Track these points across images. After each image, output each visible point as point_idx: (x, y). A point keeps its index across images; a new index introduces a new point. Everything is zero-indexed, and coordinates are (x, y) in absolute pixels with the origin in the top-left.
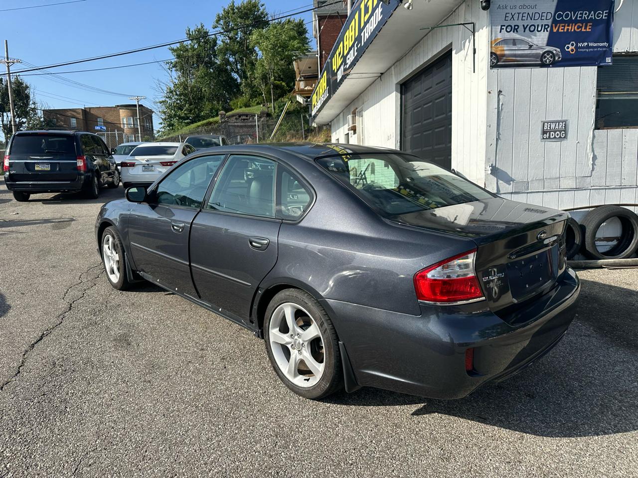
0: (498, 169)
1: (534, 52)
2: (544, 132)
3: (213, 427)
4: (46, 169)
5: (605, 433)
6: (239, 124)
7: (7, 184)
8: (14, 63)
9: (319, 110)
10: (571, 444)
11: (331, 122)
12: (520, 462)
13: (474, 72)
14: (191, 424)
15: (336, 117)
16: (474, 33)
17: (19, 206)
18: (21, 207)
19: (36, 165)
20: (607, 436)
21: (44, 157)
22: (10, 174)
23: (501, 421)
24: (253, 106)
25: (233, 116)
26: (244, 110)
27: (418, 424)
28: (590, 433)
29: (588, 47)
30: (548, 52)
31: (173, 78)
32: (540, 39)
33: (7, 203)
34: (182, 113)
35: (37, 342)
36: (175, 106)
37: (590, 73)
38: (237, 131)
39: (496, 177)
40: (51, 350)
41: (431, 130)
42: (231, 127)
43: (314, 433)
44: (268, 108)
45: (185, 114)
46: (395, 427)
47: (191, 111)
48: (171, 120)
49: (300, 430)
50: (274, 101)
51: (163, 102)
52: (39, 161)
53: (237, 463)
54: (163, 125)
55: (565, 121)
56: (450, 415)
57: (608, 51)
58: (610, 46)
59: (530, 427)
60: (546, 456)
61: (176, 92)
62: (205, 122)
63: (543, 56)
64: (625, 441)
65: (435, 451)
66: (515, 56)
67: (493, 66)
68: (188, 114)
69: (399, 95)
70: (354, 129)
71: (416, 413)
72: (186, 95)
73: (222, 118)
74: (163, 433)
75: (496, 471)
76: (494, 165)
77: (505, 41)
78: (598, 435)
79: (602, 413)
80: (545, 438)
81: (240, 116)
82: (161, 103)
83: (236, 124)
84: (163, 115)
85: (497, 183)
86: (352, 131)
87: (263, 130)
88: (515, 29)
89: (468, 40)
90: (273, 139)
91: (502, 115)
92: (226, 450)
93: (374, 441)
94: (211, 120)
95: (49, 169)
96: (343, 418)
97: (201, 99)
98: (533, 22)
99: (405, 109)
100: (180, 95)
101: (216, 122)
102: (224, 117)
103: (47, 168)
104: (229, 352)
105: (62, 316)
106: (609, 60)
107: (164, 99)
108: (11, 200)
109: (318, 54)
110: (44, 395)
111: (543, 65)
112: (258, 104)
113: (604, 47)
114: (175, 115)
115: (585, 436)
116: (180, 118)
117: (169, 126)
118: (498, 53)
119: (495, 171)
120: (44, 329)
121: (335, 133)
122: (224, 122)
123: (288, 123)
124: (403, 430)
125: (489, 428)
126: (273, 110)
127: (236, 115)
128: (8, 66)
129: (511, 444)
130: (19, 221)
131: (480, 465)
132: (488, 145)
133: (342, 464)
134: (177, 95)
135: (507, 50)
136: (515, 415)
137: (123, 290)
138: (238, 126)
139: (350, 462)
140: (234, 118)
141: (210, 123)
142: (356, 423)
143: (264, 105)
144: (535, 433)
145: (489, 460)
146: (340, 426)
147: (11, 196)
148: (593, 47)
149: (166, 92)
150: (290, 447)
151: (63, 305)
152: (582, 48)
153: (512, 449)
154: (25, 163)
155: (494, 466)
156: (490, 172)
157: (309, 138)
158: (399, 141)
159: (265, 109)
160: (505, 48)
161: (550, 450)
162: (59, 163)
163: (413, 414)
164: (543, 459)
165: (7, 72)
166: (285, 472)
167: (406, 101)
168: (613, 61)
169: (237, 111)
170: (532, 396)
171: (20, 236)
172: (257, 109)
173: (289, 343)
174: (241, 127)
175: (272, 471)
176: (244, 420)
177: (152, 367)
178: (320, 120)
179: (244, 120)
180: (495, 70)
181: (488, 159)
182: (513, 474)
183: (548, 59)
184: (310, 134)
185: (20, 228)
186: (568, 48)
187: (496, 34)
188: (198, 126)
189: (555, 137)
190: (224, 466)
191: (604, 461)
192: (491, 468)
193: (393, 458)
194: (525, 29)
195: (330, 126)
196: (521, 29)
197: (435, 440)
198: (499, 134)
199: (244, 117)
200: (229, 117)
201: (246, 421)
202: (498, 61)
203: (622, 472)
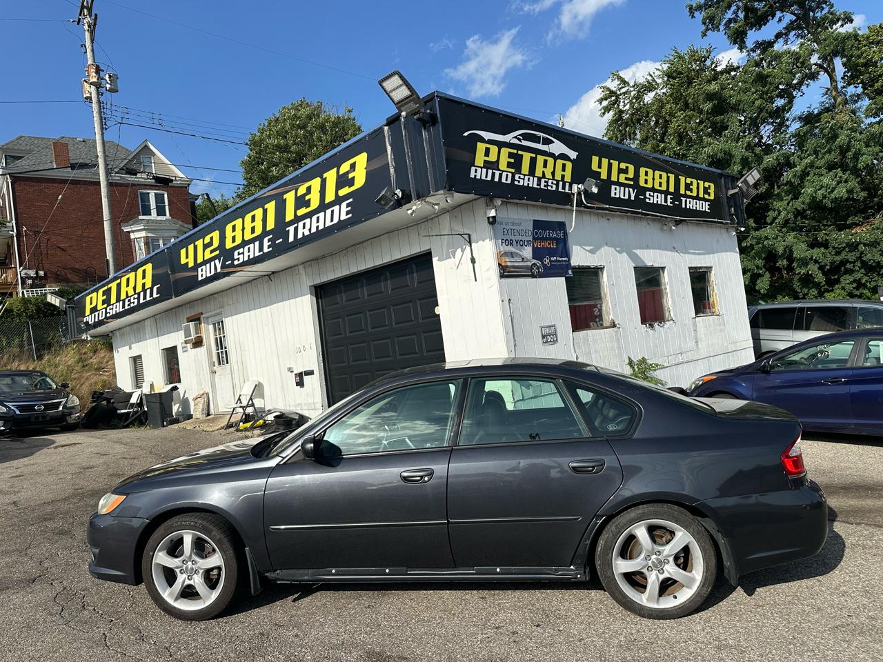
1: (526, 264)
2: (543, 337)
13: (476, 281)
16: (470, 243)
29: (556, 261)
30: (534, 264)
32: (527, 252)
37: (560, 282)
55: (554, 326)
57: (568, 265)
58: (569, 260)
63: (531, 268)
66: (514, 267)
67: (502, 276)
77: (506, 254)
88: (511, 243)
91: (515, 322)
98: (521, 238)
106: (570, 272)
109: (12, 231)
111: (533, 276)
113: (565, 261)
118: (503, 264)
121: (127, 347)
132: (510, 352)
135: (508, 262)
148: (559, 261)
152: (554, 261)
160: (507, 260)
168: (573, 272)
180: (503, 280)
183: (535, 271)
186: (545, 261)
187: (499, 247)
189: (551, 341)
194: (517, 243)
196: (514, 243)
198: (515, 341)
202: (504, 272)
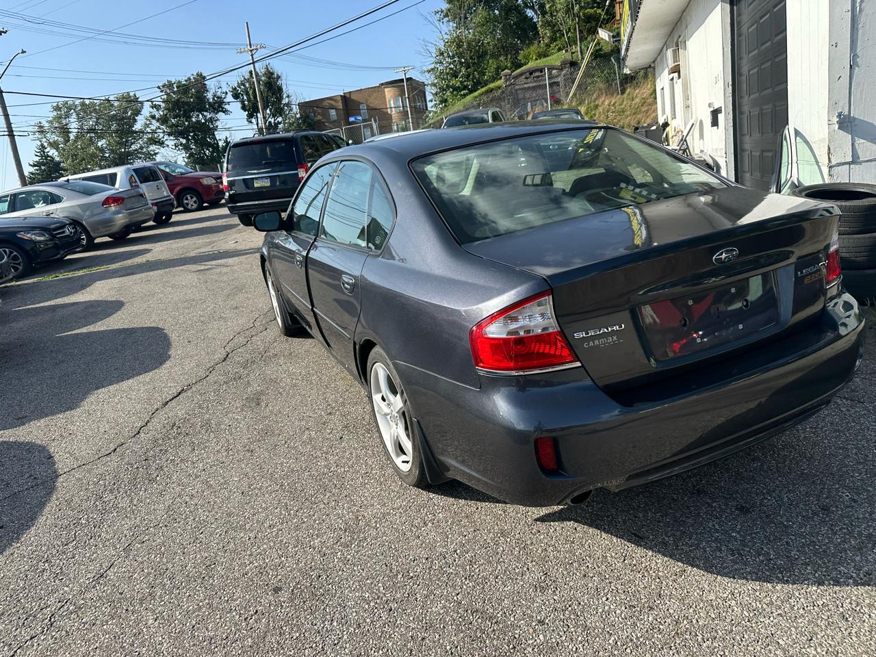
0: (855, 119)
3: (284, 512)
4: (266, 185)
5: (837, 583)
6: (531, 85)
7: (228, 207)
8: (257, 49)
9: (627, 50)
10: (758, 594)
11: (654, 62)
12: (651, 608)
14: (264, 505)
15: (659, 54)
17: (244, 231)
18: (244, 233)
19: (255, 181)
20: (837, 588)
21: (262, 171)
22: (230, 195)
23: (665, 544)
24: (552, 54)
25: (521, 74)
26: (541, 62)
27: (535, 534)
28: (808, 579)
31: (443, 33)
33: (233, 230)
34: (455, 82)
35: (173, 399)
36: (448, 74)
38: (527, 95)
39: (851, 134)
40: (179, 410)
41: (768, 61)
42: (518, 92)
43: (392, 531)
44: (573, 53)
45: (461, 82)
46: (499, 535)
47: (468, 76)
48: (444, 94)
49: (378, 526)
50: (580, 42)
51: (432, 69)
52: (257, 176)
53: (283, 559)
54: (434, 102)
56: (591, 525)
59: (707, 559)
60: (701, 606)
61: (448, 54)
62: (484, 89)
64: (867, 601)
65: (536, 575)
68: (465, 81)
69: (728, 7)
70: (676, 70)
71: (542, 519)
72: (461, 55)
73: (506, 81)
74: (229, 515)
75: (604, 616)
76: (846, 113)
78: (820, 583)
79: (860, 549)
80: (719, 577)
81: (531, 74)
82: (429, 71)
83: (526, 86)
84: (433, 88)
85: (853, 144)
86: (677, 74)
87: (566, 87)
90: (571, 101)
92: (282, 541)
93: (458, 551)
94: (492, 85)
95: (269, 184)
96: (440, 514)
97: (482, 56)
99: (739, 29)
100: (454, 57)
101: (499, 88)
102: (509, 78)
103: (267, 183)
104: (357, 418)
105: (211, 369)
107: (432, 66)
110: (146, 460)
112: (560, 49)
114: (448, 86)
115: (794, 583)
116: (455, 89)
117: (441, 102)
119: (846, 123)
120: (186, 384)
122: (509, 85)
123: (602, 72)
124: (509, 540)
125: (639, 552)
126: (580, 56)
127: (526, 73)
128: (252, 55)
129: (658, 580)
130: (234, 252)
131: (586, 604)
133: (400, 576)
134: (449, 56)
136: (694, 536)
137: (290, 336)
138: (529, 88)
139: (411, 575)
140: (524, 77)
141: (491, 90)
142: (452, 523)
143: (567, 51)
144: (709, 567)
145: (604, 599)
146: (430, 524)
147: (236, 220)
149: (434, 56)
150: (353, 545)
151: (220, 354)
153: (653, 586)
154: (244, 179)
155: (607, 608)
156: (837, 126)
157: (628, 91)
158: (731, 83)
159: (568, 56)
161: (714, 598)
162: (278, 176)
163: (536, 520)
164: (691, 610)
166: (328, 576)
167: (739, 15)
169: (531, 65)
170: (743, 510)
171: (224, 270)
172: (556, 59)
173: (387, 414)
174: (534, 88)
175: (314, 574)
176: (322, 506)
177: (267, 432)
178: (633, 62)
179: (538, 77)
181: (833, 104)
182: (626, 624)
184: (629, 85)
185: (230, 261)
188: (476, 97)
190: (267, 561)
191: (796, 628)
192: (600, 610)
193: (470, 577)
195: (654, 68)
197: (545, 559)
199: (537, 74)
200: (516, 77)
201: (324, 508)
203: (819, 650)
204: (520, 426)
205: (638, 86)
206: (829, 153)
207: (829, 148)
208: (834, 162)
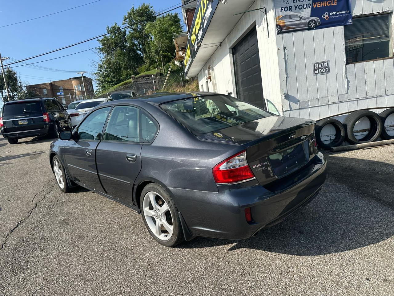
0: (289, 95)
1: (303, 21)
2: (315, 70)
3: (110, 269)
4: (25, 123)
5: (342, 251)
6: (144, 82)
7: (3, 135)
8: (4, 59)
9: (189, 69)
10: (320, 259)
11: (197, 75)
12: (288, 273)
13: (269, 38)
14: (98, 268)
15: (200, 72)
16: (266, 14)
17: (12, 147)
18: (13, 148)
19: (19, 122)
20: (343, 252)
21: (23, 116)
22: (4, 129)
23: (281, 249)
24: (151, 70)
25: (140, 77)
26: (147, 73)
27: (231, 256)
28: (333, 251)
29: (336, 14)
30: (312, 21)
31: (101, 58)
32: (306, 13)
33: (5, 146)
34: (108, 79)
35: (15, 228)
36: (104, 75)
37: (340, 30)
38: (143, 86)
39: (289, 100)
40: (22, 233)
41: (251, 75)
42: (139, 84)
43: (169, 267)
44: (161, 70)
45: (111, 79)
46: (217, 259)
47: (114, 77)
48: (103, 84)
49: (161, 266)
50: (163, 66)
51: (97, 73)
52: (20, 119)
53: (122, 288)
54: (98, 87)
55: (328, 62)
56: (250, 248)
57: (349, 16)
58: (350, 12)
59: (297, 252)
60: (304, 267)
61: (104, 67)
62: (123, 83)
63: (309, 23)
64: (353, 254)
65: (239, 271)
66: (292, 25)
67: (279, 33)
68: (113, 79)
69: (232, 55)
70: (210, 78)
71: (231, 249)
72: (110, 68)
73: (133, 80)
74: (81, 275)
75: (273, 279)
76: (286, 93)
77: (285, 17)
78: (337, 252)
79: (343, 239)
80: (305, 257)
81: (144, 77)
82: (95, 74)
83: (142, 82)
84: (98, 81)
85: (289, 104)
86: (209, 80)
87: (159, 84)
88: (290, 9)
89: (263, 19)
90: (164, 89)
91: (288, 62)
92: (117, 281)
93: (203, 268)
94: (127, 81)
95: (27, 123)
96: (187, 256)
97: (120, 69)
98: (300, 3)
99: (236, 63)
100: (107, 68)
101: (130, 82)
102: (134, 78)
103: (26, 122)
104: (125, 223)
105: (30, 212)
106: (350, 21)
108: (7, 144)
109: (188, 34)
110: (15, 259)
111: (310, 29)
112: (155, 68)
113: (346, 13)
114: (105, 81)
115: (329, 254)
116: (108, 82)
117: (102, 87)
118: (281, 24)
119: (287, 97)
120: (19, 220)
121: (200, 81)
122: (135, 82)
123: (173, 78)
124: (222, 260)
125: (273, 254)
126: (164, 71)
128: (2, 62)
129: (285, 262)
130: (11, 157)
131: (264, 277)
132: (281, 82)
133: (183, 284)
134: (105, 68)
135: (286, 22)
136: (289, 245)
137: (68, 193)
138: (143, 83)
139: (188, 282)
140: (141, 78)
141: (126, 83)
142: (195, 258)
143: (158, 69)
144: (300, 254)
145: (270, 273)
146: (185, 261)
147: (6, 141)
148: (339, 14)
149: (98, 67)
150: (154, 276)
151: (32, 205)
152: (332, 15)
153: (284, 265)
154: (13, 121)
155: (272, 276)
156: (284, 98)
157: (186, 86)
158: (235, 83)
159: (159, 71)
160: (285, 21)
161: (307, 264)
162: (32, 119)
163: (229, 250)
164: (302, 270)
165: (1, 66)
166: (149, 291)
167: (236, 58)
168: (353, 21)
169: (142, 74)
170: (301, 233)
171: (10, 165)
172: (154, 72)
173: (154, 215)
175: (142, 291)
176: (129, 263)
177: (80, 237)
178: (190, 74)
179: (147, 79)
180: (281, 35)
181: (282, 90)
182: (282, 280)
183: (312, 25)
184: (186, 84)
185: (11, 161)
186: (324, 16)
187: (278, 14)
188: (119, 86)
189: (322, 72)
190: (114, 291)
191: (338, 268)
192: (270, 278)
193: (213, 277)
194: (296, 8)
195: (197, 78)
196: (294, 8)
197: (240, 264)
198: (287, 74)
199: (146, 78)
200: (137, 78)
201: (130, 264)
202: (281, 30)
203: (348, 273)
204: (235, 204)
205: (190, 84)
206: (282, 107)
207: (282, 106)
208: (284, 110)
